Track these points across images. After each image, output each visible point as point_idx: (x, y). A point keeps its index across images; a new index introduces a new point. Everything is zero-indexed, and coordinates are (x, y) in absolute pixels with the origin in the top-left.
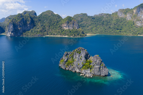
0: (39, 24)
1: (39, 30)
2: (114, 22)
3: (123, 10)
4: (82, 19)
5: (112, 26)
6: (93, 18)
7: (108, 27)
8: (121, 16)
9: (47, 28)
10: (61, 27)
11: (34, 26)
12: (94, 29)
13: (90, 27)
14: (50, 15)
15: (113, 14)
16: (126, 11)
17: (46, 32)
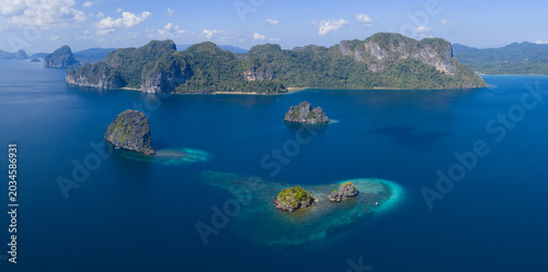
0: (198, 71)
1: (202, 82)
2: (333, 64)
3: (349, 42)
4: (270, 56)
5: (331, 73)
6: (293, 54)
7: (324, 73)
8: (346, 52)
9: (215, 78)
10: (241, 77)
11: (192, 74)
12: (297, 78)
13: (289, 74)
14: (214, 52)
15: (331, 48)
16: (354, 45)
17: (213, 86)
